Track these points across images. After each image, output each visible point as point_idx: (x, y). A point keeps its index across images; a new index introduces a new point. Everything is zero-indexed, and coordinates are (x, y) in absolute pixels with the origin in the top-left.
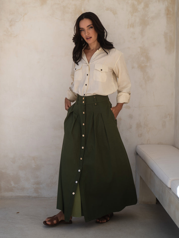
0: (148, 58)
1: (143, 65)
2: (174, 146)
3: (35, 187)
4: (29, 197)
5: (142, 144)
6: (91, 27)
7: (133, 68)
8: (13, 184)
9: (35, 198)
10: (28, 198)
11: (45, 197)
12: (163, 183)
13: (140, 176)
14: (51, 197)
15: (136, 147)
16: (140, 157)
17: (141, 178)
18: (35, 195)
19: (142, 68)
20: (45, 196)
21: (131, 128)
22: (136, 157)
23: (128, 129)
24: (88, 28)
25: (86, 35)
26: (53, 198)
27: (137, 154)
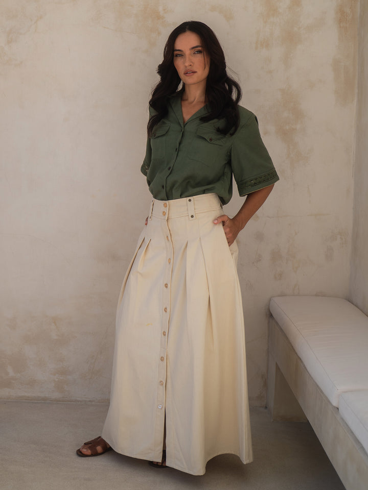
0: (298, 114)
1: (288, 128)
2: (350, 300)
3: (57, 380)
4: (45, 399)
5: (282, 295)
6: (200, 52)
7: (266, 133)
8: (11, 372)
9: (57, 401)
10: (43, 402)
11: (78, 401)
13: (276, 364)
14: (90, 401)
15: (270, 300)
16: (277, 323)
17: (278, 368)
18: (56, 395)
19: (286, 134)
21: (260, 260)
22: (269, 322)
23: (253, 263)
24: (193, 51)
25: (187, 64)
26: (93, 403)
27: (270, 315)
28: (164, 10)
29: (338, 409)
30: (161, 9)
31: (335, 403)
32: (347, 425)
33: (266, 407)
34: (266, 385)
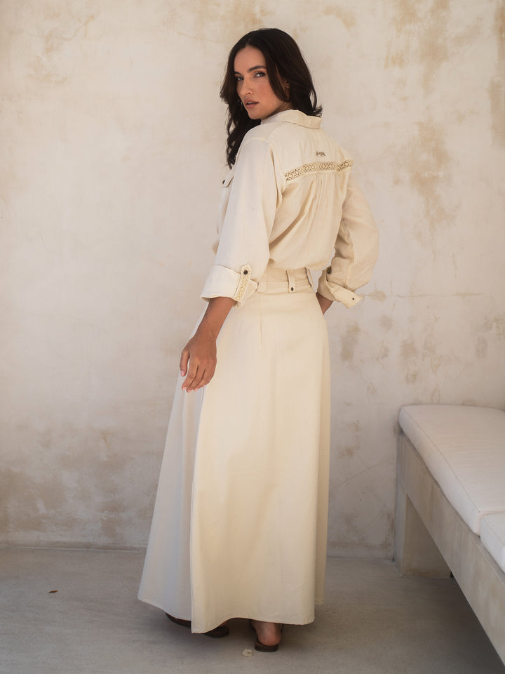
0: (441, 157)
1: (426, 175)
3: (105, 519)
4: (88, 546)
5: (417, 403)
7: (397, 182)
8: (42, 509)
9: (105, 548)
10: (85, 550)
11: (135, 549)
12: (462, 519)
13: (407, 496)
15: (400, 410)
16: (409, 441)
17: (409, 502)
18: (104, 540)
19: (424, 184)
20: (135, 546)
21: (386, 355)
22: (398, 440)
23: (377, 359)
24: (253, 73)
25: (244, 92)
27: (400, 432)
28: (262, 11)
29: (479, 537)
30: (257, 9)
31: (475, 530)
32: (490, 554)
33: (394, 560)
34: (393, 528)
